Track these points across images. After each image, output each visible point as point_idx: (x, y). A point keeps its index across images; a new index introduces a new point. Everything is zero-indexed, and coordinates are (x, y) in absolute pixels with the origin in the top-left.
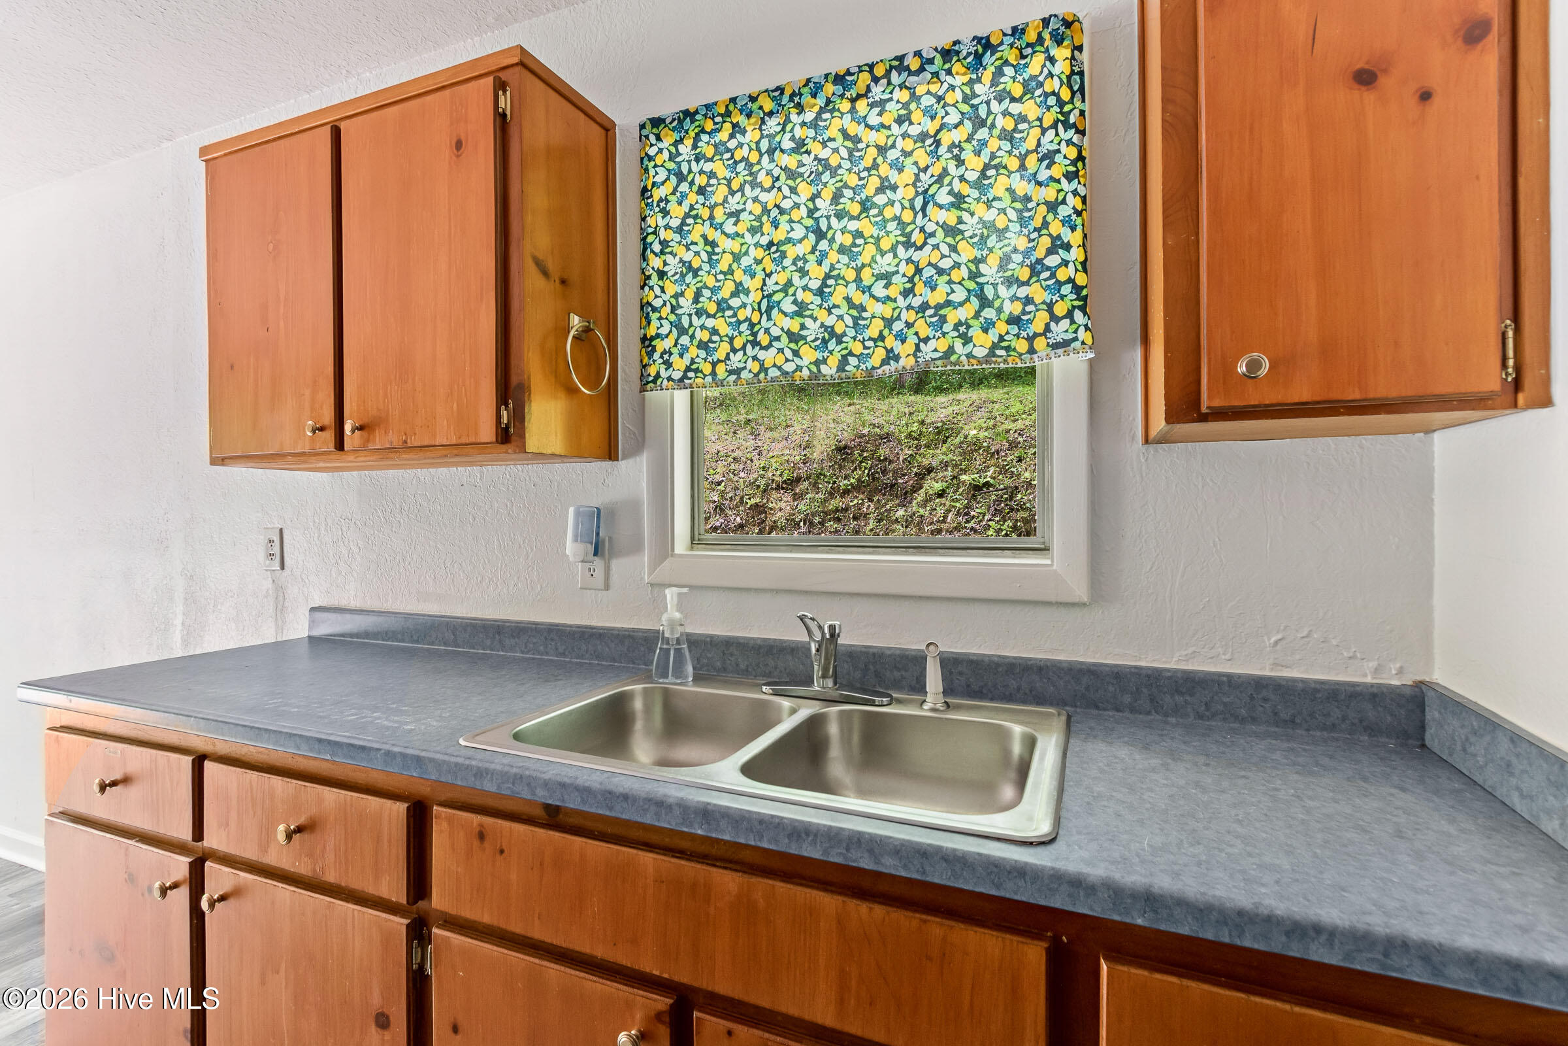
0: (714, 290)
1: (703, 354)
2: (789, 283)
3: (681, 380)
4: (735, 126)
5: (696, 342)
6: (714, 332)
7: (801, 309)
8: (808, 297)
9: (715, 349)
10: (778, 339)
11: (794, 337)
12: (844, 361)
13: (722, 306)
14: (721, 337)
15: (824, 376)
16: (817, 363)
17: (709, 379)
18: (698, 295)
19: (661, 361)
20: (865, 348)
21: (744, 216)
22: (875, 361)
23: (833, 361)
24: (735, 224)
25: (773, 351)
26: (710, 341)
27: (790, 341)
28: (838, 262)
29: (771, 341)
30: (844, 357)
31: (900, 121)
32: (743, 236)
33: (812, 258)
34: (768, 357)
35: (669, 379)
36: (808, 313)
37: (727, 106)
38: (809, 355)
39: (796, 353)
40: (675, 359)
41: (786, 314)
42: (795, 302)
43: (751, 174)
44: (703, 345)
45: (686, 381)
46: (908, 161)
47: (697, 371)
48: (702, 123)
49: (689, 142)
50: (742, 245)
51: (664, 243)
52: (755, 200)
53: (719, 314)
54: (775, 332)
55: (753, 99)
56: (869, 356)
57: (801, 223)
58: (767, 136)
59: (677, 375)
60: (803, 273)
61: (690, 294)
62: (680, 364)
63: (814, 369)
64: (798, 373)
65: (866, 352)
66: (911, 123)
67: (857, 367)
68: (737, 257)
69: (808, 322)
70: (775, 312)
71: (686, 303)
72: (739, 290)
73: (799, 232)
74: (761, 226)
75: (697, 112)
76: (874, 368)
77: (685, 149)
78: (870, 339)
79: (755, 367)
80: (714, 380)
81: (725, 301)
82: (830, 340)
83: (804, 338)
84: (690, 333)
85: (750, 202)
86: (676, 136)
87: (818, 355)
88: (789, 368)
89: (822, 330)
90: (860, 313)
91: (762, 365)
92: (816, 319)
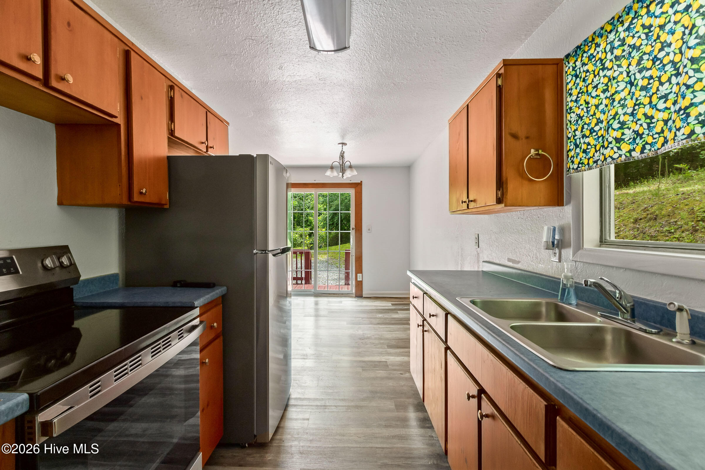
0: (588, 125)
1: (584, 155)
2: (617, 113)
3: (577, 169)
4: (596, 44)
5: (582, 150)
6: (589, 144)
7: (623, 125)
8: (627, 118)
9: (589, 152)
10: (611, 143)
11: (618, 140)
12: (644, 148)
13: (592, 131)
14: (591, 146)
15: (633, 157)
16: (630, 151)
17: (587, 166)
18: (583, 128)
19: (570, 161)
20: (654, 139)
21: (599, 86)
22: (659, 145)
23: (638, 149)
24: (596, 91)
25: (609, 149)
26: (587, 149)
27: (616, 143)
28: (640, 96)
29: (608, 144)
30: (644, 145)
32: (599, 96)
33: (629, 97)
34: (607, 152)
35: (573, 169)
36: (626, 126)
37: (592, 37)
38: (625, 148)
39: (619, 148)
40: (575, 159)
41: (614, 130)
42: (619, 122)
43: (602, 65)
44: (585, 151)
45: (579, 169)
46: (678, 26)
47: (582, 163)
48: (584, 48)
49: (579, 60)
50: (599, 100)
51: (571, 108)
52: (605, 76)
53: (591, 135)
54: (610, 139)
55: (603, 28)
56: (656, 143)
57: (624, 81)
59: (575, 166)
60: (623, 106)
61: (580, 129)
62: (577, 161)
63: (628, 155)
64: (620, 158)
65: (654, 141)
67: (650, 150)
68: (597, 106)
69: (626, 131)
70: (610, 129)
71: (578, 133)
72: (599, 121)
73: (622, 85)
74: (608, 88)
75: (581, 45)
76: (658, 149)
77: (578, 64)
78: (656, 133)
79: (602, 158)
80: (588, 166)
81: (592, 128)
82: (637, 138)
83: (623, 140)
84: (580, 146)
85: (602, 78)
86: (575, 59)
87: (631, 147)
88: (616, 156)
89: (633, 133)
90: (651, 120)
91: (605, 157)
92: (630, 129)
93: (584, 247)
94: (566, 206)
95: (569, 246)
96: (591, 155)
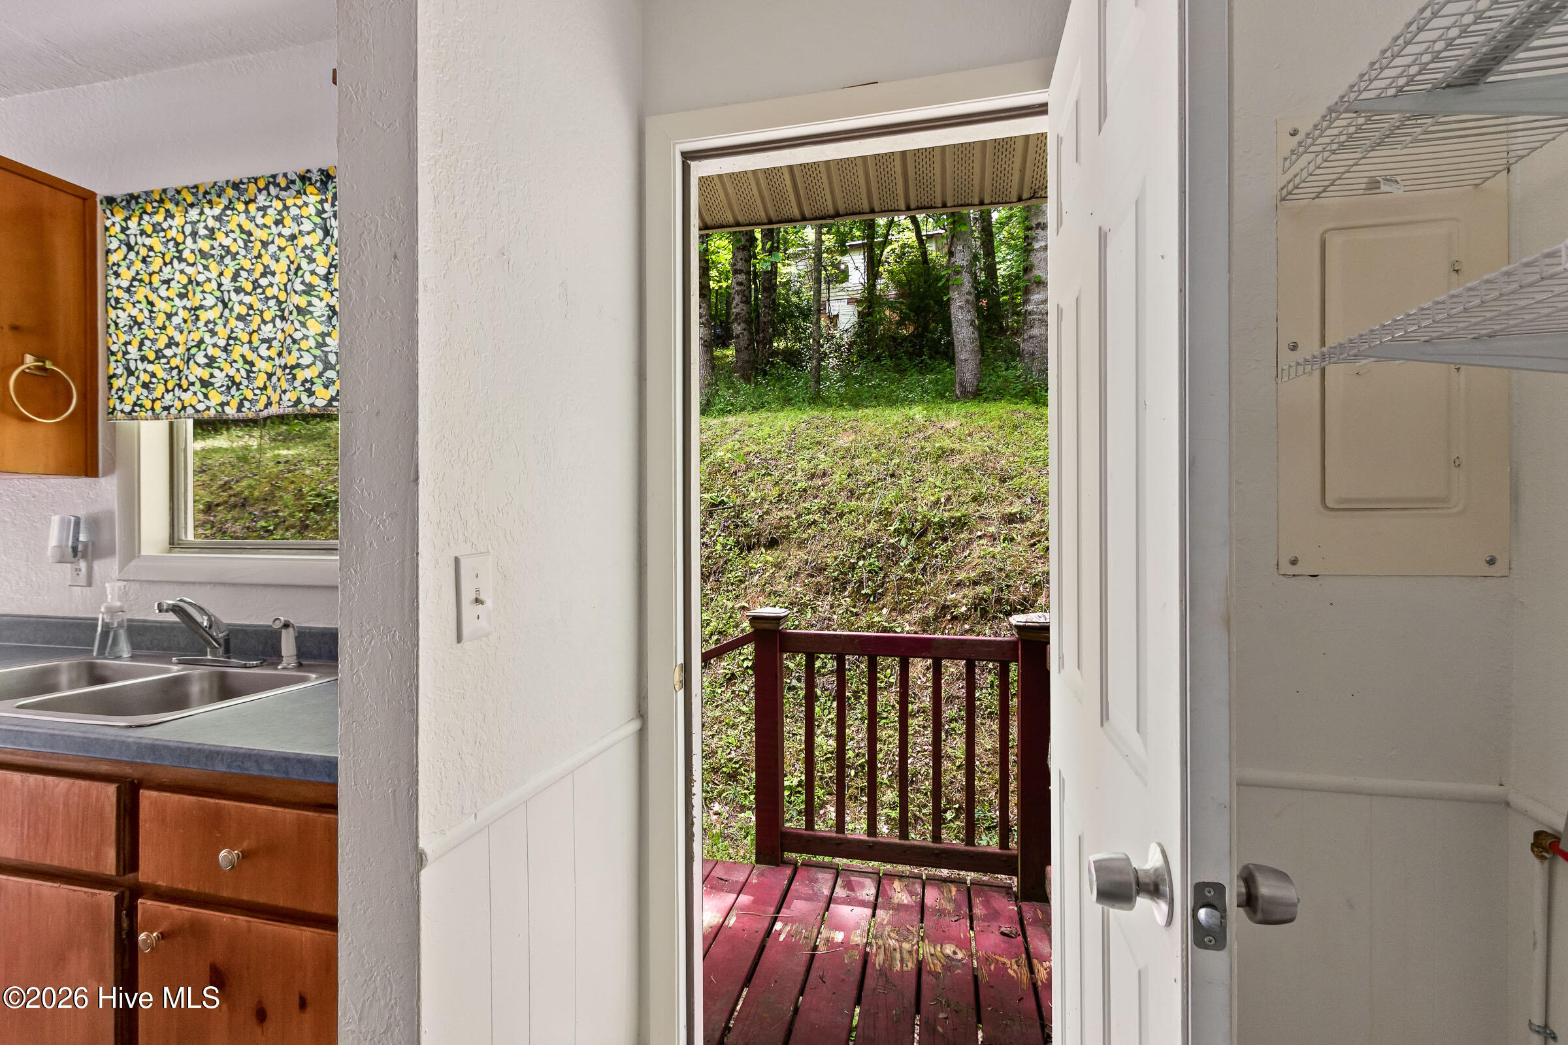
0: (154, 341)
1: (145, 392)
2: (202, 341)
3: (130, 413)
4: (167, 211)
5: (140, 383)
6: (153, 375)
7: (211, 361)
8: (217, 353)
9: (154, 389)
10: (193, 384)
11: (205, 384)
12: (241, 405)
13: (159, 354)
14: (158, 379)
15: (227, 415)
16: (222, 405)
17: (150, 413)
18: (142, 344)
19: (116, 396)
20: (255, 395)
21: (173, 284)
22: (261, 405)
23: (234, 403)
24: (167, 290)
25: (190, 393)
26: (151, 382)
27: (202, 387)
28: (236, 327)
29: (189, 385)
30: (241, 401)
31: (277, 223)
32: (172, 300)
33: (219, 322)
34: (187, 397)
35: (122, 411)
36: (216, 365)
37: (160, 195)
38: (216, 398)
39: (206, 396)
40: (126, 395)
41: (199, 365)
42: (206, 356)
43: (178, 251)
44: (145, 386)
45: (134, 414)
46: (283, 255)
47: (141, 406)
48: (144, 205)
49: (135, 220)
50: (173, 306)
51: (117, 300)
52: (182, 272)
53: (157, 361)
54: (192, 379)
55: (179, 192)
56: (258, 401)
57: (212, 294)
58: (190, 222)
59: (128, 409)
60: (213, 333)
61: (136, 343)
62: (130, 399)
63: (219, 409)
64: (207, 412)
65: (255, 398)
66: (284, 226)
67: (250, 409)
68: (169, 316)
69: (216, 372)
70: (191, 362)
71: (134, 349)
72: (171, 343)
73: (210, 301)
74: (187, 293)
75: (139, 197)
76: (261, 411)
77: (133, 224)
78: (258, 388)
79: (178, 404)
80: (153, 413)
81: (160, 350)
82: (232, 387)
83: (212, 384)
84: (136, 374)
85: (177, 273)
86: (126, 214)
87: (224, 399)
88: (201, 407)
89: (227, 379)
90: (251, 367)
91: (183, 404)
92: (222, 370)
93: (143, 553)
94: (103, 477)
95: (111, 552)
96: (157, 394)
